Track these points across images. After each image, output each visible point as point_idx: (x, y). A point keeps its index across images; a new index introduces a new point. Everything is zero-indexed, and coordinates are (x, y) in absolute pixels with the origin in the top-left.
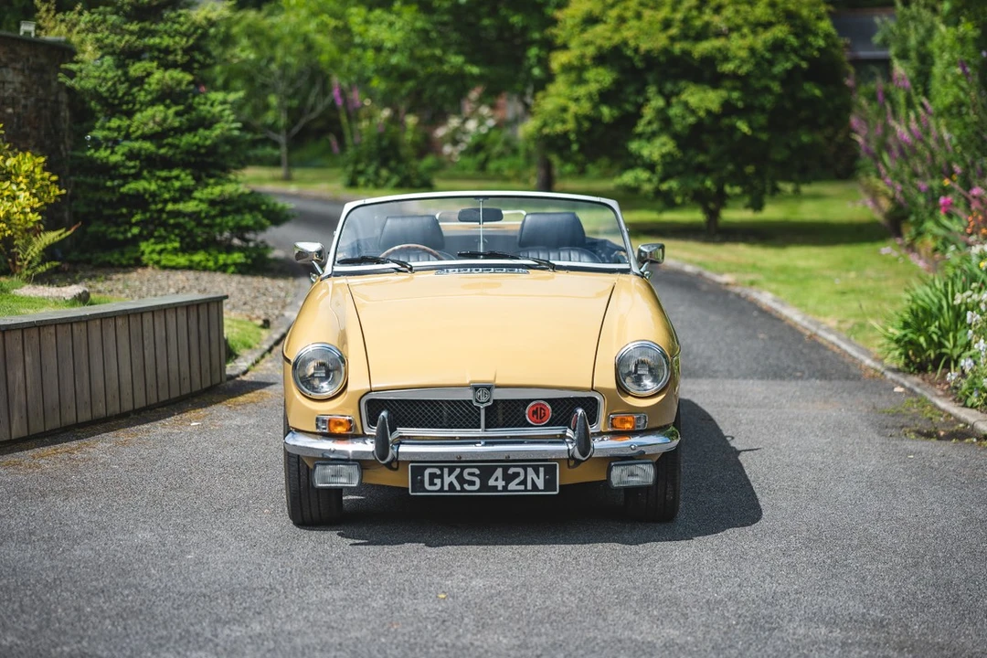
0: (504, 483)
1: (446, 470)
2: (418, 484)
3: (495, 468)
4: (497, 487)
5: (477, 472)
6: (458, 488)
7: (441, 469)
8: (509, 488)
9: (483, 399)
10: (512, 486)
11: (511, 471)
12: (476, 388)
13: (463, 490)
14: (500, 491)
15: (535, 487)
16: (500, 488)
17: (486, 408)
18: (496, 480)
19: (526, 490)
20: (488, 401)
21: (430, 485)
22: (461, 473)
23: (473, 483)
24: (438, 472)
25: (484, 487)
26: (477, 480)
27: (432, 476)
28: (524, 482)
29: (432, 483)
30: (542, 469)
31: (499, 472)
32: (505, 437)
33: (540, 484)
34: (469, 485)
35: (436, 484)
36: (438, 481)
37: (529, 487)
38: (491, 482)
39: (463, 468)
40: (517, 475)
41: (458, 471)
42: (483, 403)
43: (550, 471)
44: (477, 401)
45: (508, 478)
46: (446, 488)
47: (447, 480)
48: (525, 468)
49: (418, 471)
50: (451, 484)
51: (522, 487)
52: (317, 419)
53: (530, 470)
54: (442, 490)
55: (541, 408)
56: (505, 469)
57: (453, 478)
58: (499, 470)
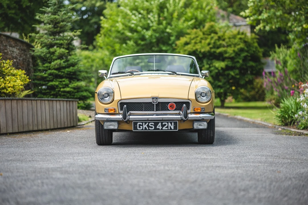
0: (161, 127)
1: (144, 123)
2: (135, 128)
3: (159, 123)
4: (159, 128)
5: (153, 124)
6: (148, 129)
7: (142, 123)
8: (163, 129)
9: (155, 102)
10: (164, 128)
11: (164, 123)
12: (153, 98)
13: (149, 129)
14: (160, 130)
15: (171, 129)
16: (160, 129)
17: (156, 105)
18: (159, 126)
19: (168, 129)
20: (157, 102)
21: (139, 128)
22: (148, 124)
23: (152, 127)
24: (141, 124)
25: (155, 128)
26: (153, 126)
27: (140, 125)
28: (167, 127)
29: (140, 127)
30: (173, 123)
31: (160, 124)
32: (162, 114)
33: (172, 128)
34: (151, 128)
35: (141, 128)
36: (141, 127)
37: (169, 129)
38: (158, 127)
39: (149, 123)
40: (165, 125)
41: (147, 123)
42: (155, 103)
43: (175, 124)
44: (153, 102)
45: (163, 126)
46: (144, 129)
47: (144, 126)
48: (168, 123)
49: (135, 124)
50: (145, 128)
51: (167, 129)
52: (105, 109)
53: (169, 123)
54: (142, 129)
55: (173, 105)
56: (162, 123)
57: (146, 126)
58: (160, 123)
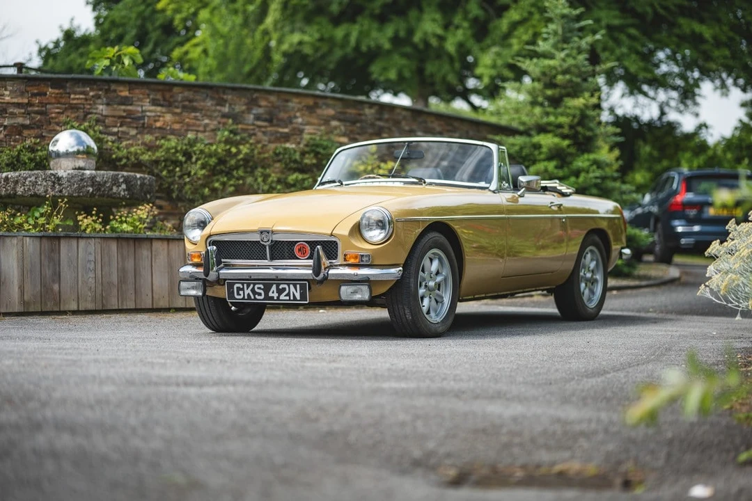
0: (277, 295)
1: (245, 285)
2: (231, 295)
3: (272, 284)
5: (262, 287)
6: (253, 297)
7: (243, 284)
8: (281, 298)
9: (266, 239)
10: (282, 297)
11: (281, 287)
12: (261, 232)
13: (255, 299)
14: (275, 300)
15: (295, 299)
16: (275, 298)
17: (269, 245)
18: (273, 292)
19: (290, 300)
20: (270, 241)
22: (254, 287)
23: (260, 294)
24: (241, 286)
25: (267, 297)
26: (262, 292)
27: (239, 289)
28: (288, 295)
29: (238, 294)
30: (298, 286)
31: (274, 288)
33: (298, 296)
34: (258, 295)
35: (240, 295)
36: (241, 292)
37: (292, 298)
38: (271, 294)
39: (254, 284)
40: (285, 289)
41: (252, 286)
42: (266, 242)
43: (303, 288)
44: (263, 241)
45: (280, 291)
46: (246, 297)
47: (246, 292)
48: (289, 285)
49: (231, 286)
50: (249, 294)
51: (288, 298)
53: (291, 286)
54: (243, 299)
55: (303, 247)
56: (278, 285)
57: (249, 291)
58: (274, 286)
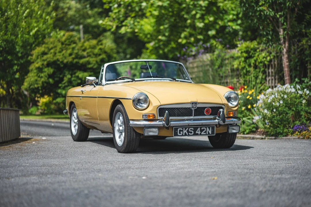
0: (200, 132)
1: (184, 129)
2: (176, 134)
3: (198, 128)
5: (193, 129)
6: (187, 134)
7: (183, 128)
10: (203, 133)
11: (202, 129)
12: (193, 103)
13: (189, 135)
14: (199, 135)
17: (195, 110)
18: (198, 131)
20: (196, 107)
23: (191, 133)
24: (182, 129)
25: (195, 134)
26: (193, 132)
27: (180, 131)
29: (180, 133)
30: (211, 128)
31: (199, 129)
32: (199, 119)
33: (210, 132)
36: (181, 132)
37: (207, 133)
38: (197, 132)
39: (189, 128)
40: (204, 130)
41: (187, 129)
42: (194, 108)
43: (213, 128)
44: (192, 107)
48: (206, 127)
49: (176, 129)
50: (185, 133)
51: (205, 134)
52: (143, 115)
53: (207, 128)
54: (183, 135)
55: (209, 110)
56: (201, 128)
57: (186, 131)
